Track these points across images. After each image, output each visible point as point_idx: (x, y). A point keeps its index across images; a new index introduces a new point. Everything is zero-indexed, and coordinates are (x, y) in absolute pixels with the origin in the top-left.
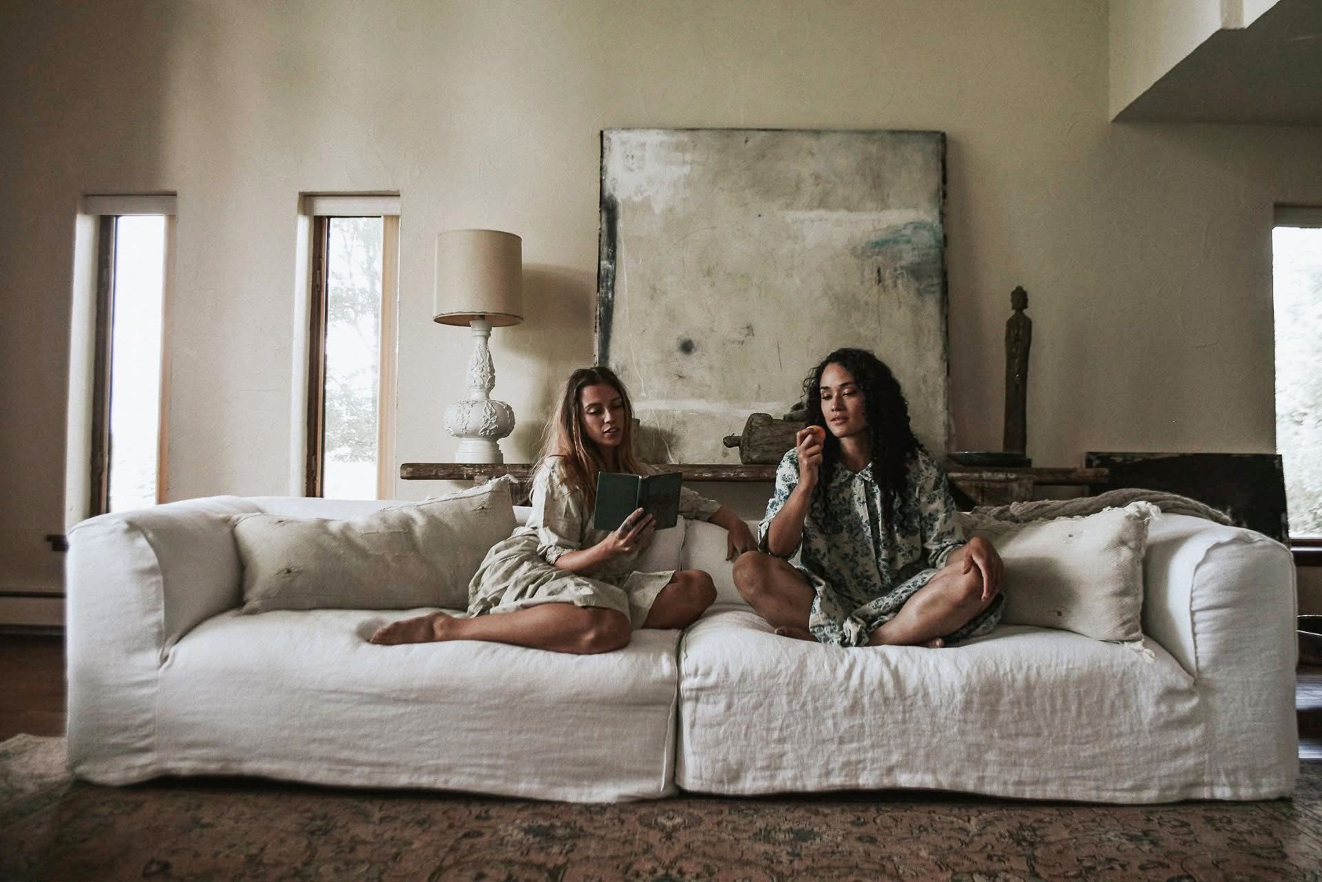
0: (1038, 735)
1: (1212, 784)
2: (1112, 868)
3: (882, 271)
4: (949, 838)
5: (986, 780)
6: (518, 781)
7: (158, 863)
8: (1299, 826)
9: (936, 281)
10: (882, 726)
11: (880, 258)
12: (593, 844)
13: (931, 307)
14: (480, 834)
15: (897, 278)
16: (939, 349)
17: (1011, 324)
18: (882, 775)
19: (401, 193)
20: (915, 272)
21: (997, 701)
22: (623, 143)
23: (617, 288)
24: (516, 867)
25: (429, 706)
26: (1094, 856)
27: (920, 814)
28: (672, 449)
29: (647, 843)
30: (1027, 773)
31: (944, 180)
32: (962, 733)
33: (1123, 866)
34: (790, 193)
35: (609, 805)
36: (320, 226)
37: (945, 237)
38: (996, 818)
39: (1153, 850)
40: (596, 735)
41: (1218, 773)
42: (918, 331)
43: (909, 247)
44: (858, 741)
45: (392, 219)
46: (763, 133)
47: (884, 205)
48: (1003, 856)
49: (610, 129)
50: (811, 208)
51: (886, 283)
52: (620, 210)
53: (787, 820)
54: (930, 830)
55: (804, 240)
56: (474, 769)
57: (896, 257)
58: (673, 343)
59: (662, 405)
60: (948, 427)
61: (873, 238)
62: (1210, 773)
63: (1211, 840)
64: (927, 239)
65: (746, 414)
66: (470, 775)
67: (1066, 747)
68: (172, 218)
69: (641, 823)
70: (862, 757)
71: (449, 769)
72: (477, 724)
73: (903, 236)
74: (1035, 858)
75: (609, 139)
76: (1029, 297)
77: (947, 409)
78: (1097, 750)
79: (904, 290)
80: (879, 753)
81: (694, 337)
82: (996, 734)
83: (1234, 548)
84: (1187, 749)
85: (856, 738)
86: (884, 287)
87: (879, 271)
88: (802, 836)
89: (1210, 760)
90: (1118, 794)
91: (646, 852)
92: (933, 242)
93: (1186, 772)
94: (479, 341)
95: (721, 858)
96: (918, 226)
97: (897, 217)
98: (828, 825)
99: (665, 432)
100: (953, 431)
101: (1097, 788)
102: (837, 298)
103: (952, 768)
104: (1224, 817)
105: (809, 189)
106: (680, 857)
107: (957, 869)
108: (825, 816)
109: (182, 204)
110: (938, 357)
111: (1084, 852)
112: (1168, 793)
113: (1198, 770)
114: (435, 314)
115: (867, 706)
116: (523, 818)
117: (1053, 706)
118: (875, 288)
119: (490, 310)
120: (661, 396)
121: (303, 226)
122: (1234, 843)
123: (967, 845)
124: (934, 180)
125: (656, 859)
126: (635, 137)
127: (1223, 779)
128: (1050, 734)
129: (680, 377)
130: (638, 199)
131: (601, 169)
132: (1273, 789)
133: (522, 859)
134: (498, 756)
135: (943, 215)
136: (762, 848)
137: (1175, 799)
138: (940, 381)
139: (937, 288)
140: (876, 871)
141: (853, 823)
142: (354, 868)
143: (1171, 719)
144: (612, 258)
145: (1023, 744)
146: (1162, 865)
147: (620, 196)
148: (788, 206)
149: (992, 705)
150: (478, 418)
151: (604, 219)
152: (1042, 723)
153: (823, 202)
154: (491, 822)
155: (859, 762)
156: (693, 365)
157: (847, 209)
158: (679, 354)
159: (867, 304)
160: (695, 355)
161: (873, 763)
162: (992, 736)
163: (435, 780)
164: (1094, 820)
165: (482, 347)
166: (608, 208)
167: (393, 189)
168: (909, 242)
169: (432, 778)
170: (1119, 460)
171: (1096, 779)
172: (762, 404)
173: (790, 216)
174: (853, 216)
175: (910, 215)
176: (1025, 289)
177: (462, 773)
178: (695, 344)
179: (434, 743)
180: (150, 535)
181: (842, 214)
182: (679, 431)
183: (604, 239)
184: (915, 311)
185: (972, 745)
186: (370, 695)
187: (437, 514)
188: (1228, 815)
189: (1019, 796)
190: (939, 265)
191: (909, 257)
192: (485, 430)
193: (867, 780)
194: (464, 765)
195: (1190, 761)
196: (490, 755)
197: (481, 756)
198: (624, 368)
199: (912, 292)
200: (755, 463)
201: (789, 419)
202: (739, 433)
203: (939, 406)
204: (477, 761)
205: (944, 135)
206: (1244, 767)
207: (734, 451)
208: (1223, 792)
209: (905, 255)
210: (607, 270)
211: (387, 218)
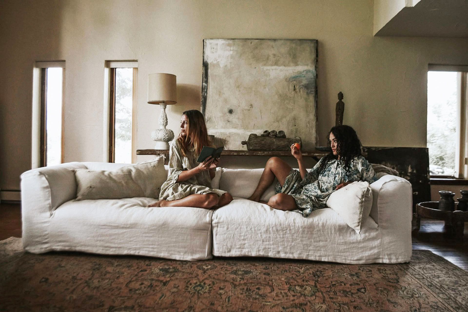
0: (326, 241)
1: (382, 258)
2: (341, 285)
3: (295, 87)
4: (293, 274)
5: (310, 255)
6: (161, 253)
7: (45, 278)
8: (407, 272)
9: (313, 90)
10: (276, 238)
11: (295, 82)
12: (180, 274)
13: (312, 98)
14: (146, 271)
15: (300, 89)
16: (314, 113)
17: (338, 104)
18: (276, 253)
19: (138, 60)
20: (306, 87)
21: (313, 230)
22: (210, 44)
23: (208, 92)
24: (154, 281)
25: (133, 229)
26: (337, 281)
27: (286, 266)
28: (226, 145)
29: (197, 274)
30: (322, 253)
31: (317, 56)
32: (302, 241)
33: (345, 284)
34: (266, 60)
35: (189, 261)
36: (112, 72)
37: (317, 75)
38: (310, 268)
39: (357, 279)
40: (185, 238)
41: (385, 255)
42: (307, 106)
43: (305, 78)
44: (269, 241)
45: (136, 69)
46: (257, 40)
47: (296, 64)
48: (308, 280)
49: (206, 39)
50: (272, 65)
51: (297, 91)
52: (209, 66)
53: (242, 267)
54: (288, 272)
55: (270, 76)
56: (147, 249)
57: (300, 82)
58: (226, 110)
59: (223, 131)
60: (316, 138)
61: (293, 76)
62: (382, 255)
63: (377, 276)
64: (311, 76)
65: (249, 133)
66: (146, 250)
67: (335, 245)
68: (64, 69)
69: (197, 268)
70: (270, 247)
71: (139, 249)
72: (147, 235)
73: (303, 75)
74: (317, 281)
75: (206, 43)
76: (344, 95)
77: (316, 132)
78: (345, 247)
79: (303, 93)
80: (275, 246)
81: (233, 108)
82: (313, 241)
84: (375, 247)
85: (268, 241)
86: (296, 92)
87: (294, 87)
88: (246, 272)
89: (382, 251)
90: (352, 261)
91: (196, 277)
92: (313, 77)
93: (375, 254)
94: (163, 110)
95: (218, 279)
96: (308, 71)
97: (301, 68)
98: (256, 269)
99: (223, 139)
100: (318, 139)
101: (345, 259)
102: (280, 96)
103: (298, 252)
104: (384, 269)
105: (272, 59)
106: (206, 279)
107: (291, 284)
108: (256, 266)
109: (67, 64)
110: (313, 115)
111: (335, 279)
112: (368, 261)
113: (379, 254)
114: (148, 101)
115: (271, 231)
116: (161, 266)
117: (331, 231)
118: (293, 92)
119: (165, 100)
120: (222, 127)
121: (107, 71)
122: (384, 278)
123: (298, 276)
124: (314, 56)
125: (198, 279)
126: (214, 42)
127: (386, 257)
128: (330, 241)
129: (229, 121)
130: (215, 62)
131: (203, 52)
132: (403, 260)
133: (156, 279)
134: (154, 245)
135: (316, 67)
136: (232, 277)
137: (371, 263)
138: (314, 123)
139: (313, 92)
140: (266, 284)
141: (264, 269)
142: (104, 281)
143: (369, 238)
144: (207, 82)
145: (321, 244)
146: (357, 284)
147: (209, 62)
148: (265, 65)
149: (311, 232)
150: (162, 135)
151: (204, 69)
152: (328, 237)
153: (276, 63)
154: (150, 267)
155: (269, 248)
156: (233, 118)
157: (285, 66)
158: (228, 114)
159: (290, 97)
160: (233, 115)
161: (273, 249)
162: (311, 242)
163: (135, 252)
164: (342, 269)
165: (163, 112)
166: (205, 65)
167: (135, 59)
168: (305, 76)
170: (374, 149)
171: (345, 256)
172: (255, 130)
173: (265, 68)
174: (286, 68)
175: (306, 68)
176: (342, 93)
177: (143, 250)
178: (234, 110)
179: (135, 241)
180: (47, 176)
181: (282, 68)
182: (228, 139)
183: (204, 75)
184: (306, 100)
185: (305, 244)
186: (114, 226)
187: (139, 168)
188: (386, 268)
189: (320, 260)
190: (314, 85)
191: (304, 82)
192: (164, 139)
193: (271, 254)
194: (144, 248)
195: (376, 251)
196: (152, 245)
197: (150, 245)
198: (210, 118)
199: (305, 93)
200: (251, 150)
201: (263, 136)
202: (247, 141)
203: (314, 131)
204: (148, 246)
205: (317, 41)
206: (394, 253)
207: (245, 146)
208: (386, 261)
209: (303, 81)
210: (205, 86)
211: (134, 68)
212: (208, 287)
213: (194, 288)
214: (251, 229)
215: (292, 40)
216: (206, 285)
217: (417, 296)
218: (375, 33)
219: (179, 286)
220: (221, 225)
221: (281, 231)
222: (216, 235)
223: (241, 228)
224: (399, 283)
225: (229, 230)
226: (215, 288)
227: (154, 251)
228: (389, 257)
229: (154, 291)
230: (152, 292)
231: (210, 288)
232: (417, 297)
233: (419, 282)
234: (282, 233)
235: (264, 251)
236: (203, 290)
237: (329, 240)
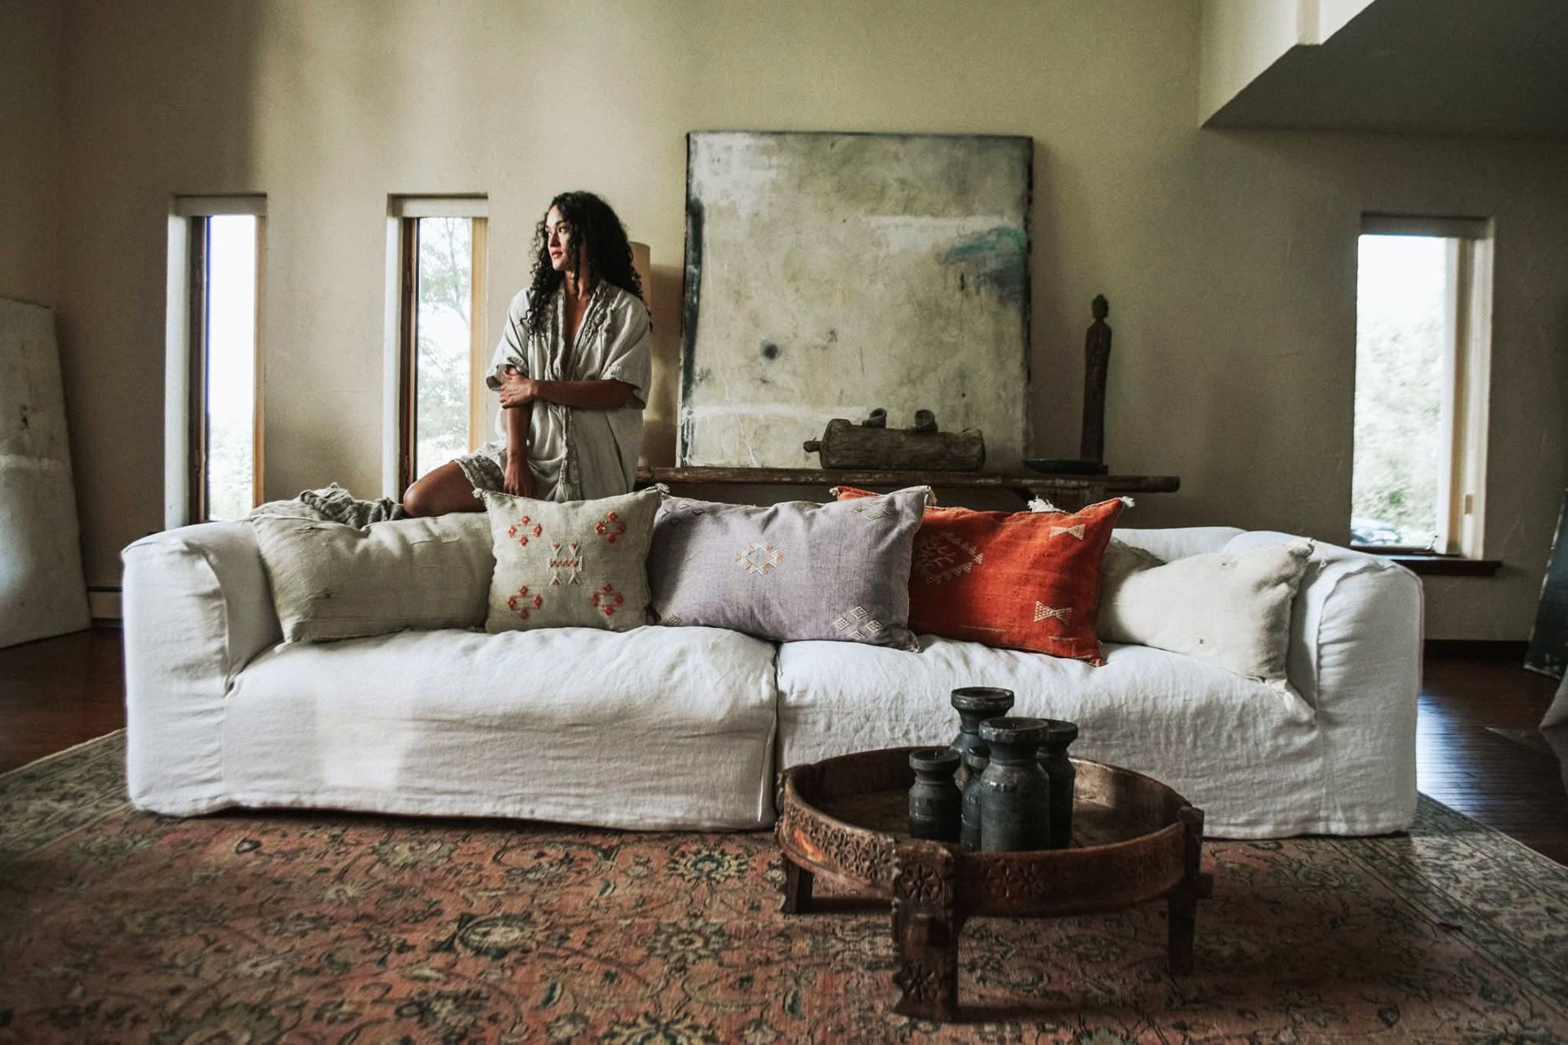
1: (1327, 819)
3: (965, 278)
6: (608, 812)
9: (1019, 287)
11: (963, 264)
13: (1013, 315)
15: (980, 285)
16: (1019, 357)
17: (1092, 332)
19: (488, 195)
20: (998, 279)
21: (1110, 735)
22: (710, 146)
23: (703, 292)
25: (513, 734)
28: (755, 452)
31: (1030, 186)
34: (875, 197)
36: (409, 227)
37: (1029, 244)
40: (690, 762)
41: (1335, 808)
42: (999, 338)
43: (993, 253)
45: (480, 221)
46: (850, 139)
47: (968, 211)
49: (696, 132)
50: (895, 214)
51: (969, 290)
52: (706, 214)
55: (888, 247)
56: (561, 799)
57: (982, 262)
58: (757, 348)
59: (746, 409)
60: (1026, 433)
61: (958, 245)
62: (1327, 808)
64: (1010, 245)
65: (827, 419)
66: (557, 804)
68: (262, 221)
71: (534, 799)
72: (562, 753)
73: (987, 242)
75: (695, 142)
76: (1110, 305)
77: (1027, 415)
78: (1212, 784)
79: (986, 297)
81: (779, 342)
83: (1366, 576)
84: (1305, 783)
86: (967, 295)
87: (962, 278)
89: (1328, 794)
90: (1232, 829)
92: (1017, 249)
93: (1302, 807)
96: (1001, 232)
97: (979, 224)
100: (1032, 436)
102: (920, 305)
105: (894, 191)
109: (272, 205)
110: (1018, 364)
112: (1284, 828)
113: (1314, 804)
117: (1167, 738)
118: (958, 296)
120: (745, 400)
121: (392, 228)
124: (1020, 187)
126: (721, 140)
127: (1340, 815)
128: (1163, 767)
129: (764, 382)
130: (724, 203)
131: (688, 172)
132: (1389, 824)
134: (586, 785)
135: (1027, 222)
137: (1292, 834)
138: (1020, 388)
139: (1019, 296)
143: (1288, 751)
144: (698, 262)
147: (706, 200)
148: (873, 211)
149: (1103, 740)
151: (690, 223)
152: (1155, 756)
153: (907, 208)
156: (775, 370)
157: (932, 215)
158: (763, 360)
159: (949, 310)
160: (779, 360)
163: (521, 810)
166: (694, 212)
167: (482, 191)
168: (992, 248)
169: (518, 807)
172: (844, 409)
173: (875, 221)
174: (938, 222)
175: (995, 222)
176: (1106, 298)
177: (549, 803)
178: (779, 349)
179: (518, 771)
180: (212, 557)
181: (926, 220)
182: (762, 434)
183: (690, 243)
184: (996, 316)
190: (1021, 272)
191: (992, 265)
194: (551, 795)
195: (1307, 795)
196: (578, 785)
197: (569, 785)
198: (709, 372)
199: (995, 299)
200: (832, 467)
201: (867, 425)
202: (820, 438)
203: (1019, 412)
204: (565, 791)
205: (1030, 140)
206: (1362, 803)
207: (815, 456)
208: (1339, 827)
209: (988, 262)
210: (694, 275)
211: (475, 219)
214: (907, 733)
215: (955, 139)
218: (1203, 118)
220: (806, 715)
223: (872, 729)
225: (833, 730)
227: (586, 808)
228: (1349, 814)
237: (1159, 765)
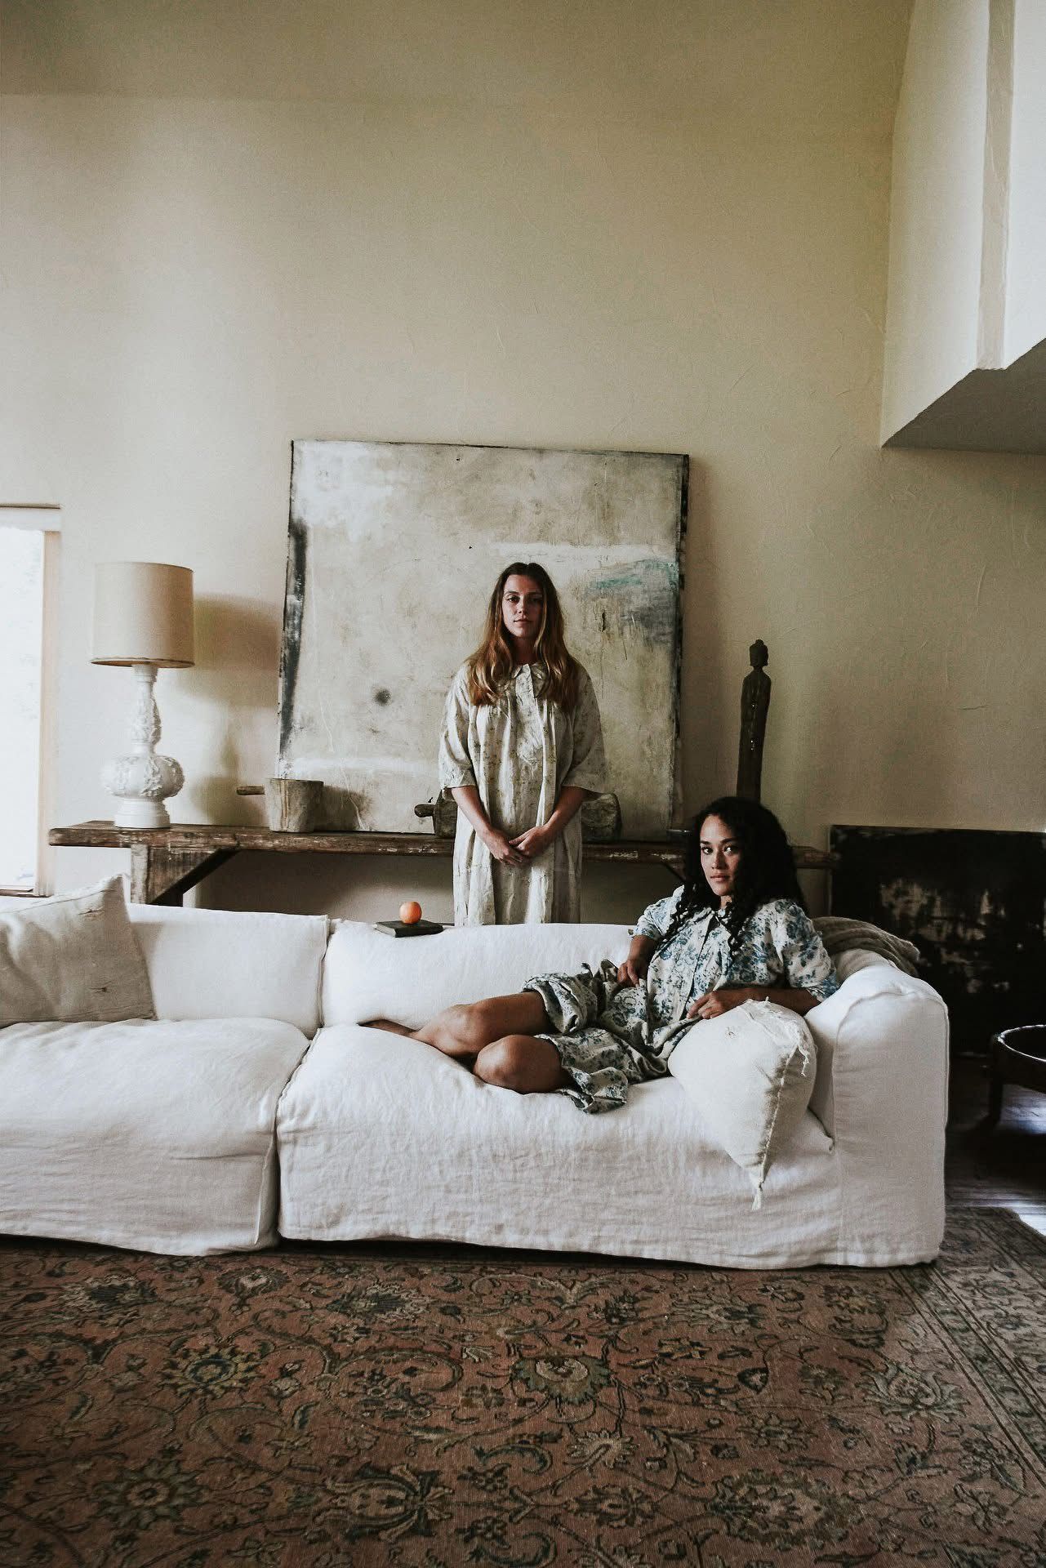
0: (659, 1193)
1: (845, 1250)
2: (690, 1357)
3: (607, 617)
4: (538, 1311)
5: (602, 1240)
6: (101, 1228)
8: (918, 1302)
9: (668, 629)
10: (492, 1181)
11: (605, 601)
12: (157, 1312)
13: (661, 659)
14: (43, 1297)
15: (625, 624)
16: (667, 709)
17: (749, 682)
18: (490, 1232)
19: (61, 506)
20: (645, 618)
21: (615, 1157)
22: (316, 457)
23: (305, 626)
24: (63, 1343)
26: (678, 1340)
27: (522, 1278)
28: (362, 813)
29: (214, 1310)
30: (646, 1231)
31: (684, 510)
32: (576, 1191)
33: (701, 1353)
34: (508, 522)
35: (197, 1258)
37: (682, 577)
38: (602, 1285)
39: (747, 1332)
41: (853, 1239)
42: (644, 687)
43: (639, 589)
44: (466, 1191)
45: (51, 535)
46: (479, 450)
47: (613, 539)
48: (583, 1338)
49: (302, 439)
50: (528, 540)
51: (611, 629)
52: (311, 537)
53: (374, 1280)
54: (524, 1300)
56: (53, 1215)
57: (623, 600)
58: (368, 694)
59: (352, 763)
60: (673, 795)
61: (599, 578)
62: (844, 1239)
63: (817, 1317)
64: (662, 580)
66: (49, 1220)
67: (689, 1207)
69: (220, 1284)
70: (470, 1210)
71: (27, 1214)
72: (55, 1168)
73: (633, 575)
74: (613, 1340)
75: (300, 452)
77: (674, 776)
78: (723, 1214)
79: (631, 639)
80: (487, 1208)
81: (391, 687)
82: (613, 1192)
83: (882, 1002)
84: (821, 1214)
85: (463, 1189)
86: (609, 636)
87: (604, 616)
88: (385, 1303)
89: (844, 1225)
90: (744, 1259)
91: (208, 1323)
92: (667, 584)
93: (817, 1238)
94: (144, 688)
95: (284, 1335)
96: (650, 565)
97: (628, 553)
98: (419, 1291)
99: (355, 794)
100: (681, 801)
101: (721, 1253)
103: (565, 1229)
104: (848, 1288)
105: (528, 516)
106: (242, 1332)
107: (526, 1353)
108: (422, 1277)
110: (666, 716)
111: (673, 1332)
112: (799, 1259)
113: (833, 1234)
114: (92, 657)
115: (475, 1159)
116: (95, 1276)
117: (676, 1162)
118: (599, 637)
119: (151, 655)
120: (352, 753)
122: (838, 1327)
123: (553, 1320)
124: (672, 511)
125: (216, 1333)
126: (329, 449)
127: (858, 1245)
128: (673, 1191)
129: (374, 732)
130: (331, 524)
131: (292, 486)
132: (912, 1255)
133: (73, 1332)
134: (79, 1201)
135: (680, 552)
136: (333, 1321)
137: (805, 1264)
138: (667, 744)
139: (669, 638)
140: (439, 1355)
141: (447, 1289)
144: (300, 592)
145: (642, 1201)
146: (746, 1353)
147: (311, 520)
148: (503, 538)
149: (608, 1162)
150: (141, 776)
151: (291, 547)
152: (663, 1180)
153: (543, 534)
154: (60, 1281)
155: (467, 1215)
156: (388, 719)
157: (572, 543)
158: (374, 706)
159: (588, 653)
160: (392, 706)
161: (481, 1218)
162: (609, 1195)
163: (13, 1227)
164: (705, 1289)
165: (147, 694)
166: (298, 534)
167: (51, 502)
168: (639, 582)
169: (10, 1224)
170: (868, 834)
171: (720, 1244)
173: (506, 548)
174: (580, 551)
175: (644, 552)
176: (765, 644)
177: (41, 1219)
178: (392, 694)
179: (10, 1188)
181: (563, 549)
182: (371, 793)
183: (292, 569)
184: (643, 663)
185: (587, 1204)
187: (37, 920)
188: (851, 1285)
189: (637, 1255)
190: (672, 611)
191: (639, 602)
192: (146, 791)
193: (475, 1235)
195: (822, 1226)
196: (72, 1200)
197: (62, 1201)
198: (311, 720)
199: (640, 642)
200: (445, 836)
202: (434, 802)
203: (665, 773)
204: (59, 1207)
205: (686, 457)
206: (882, 1234)
207: (429, 820)
208: (857, 1259)
209: (634, 598)
210: (295, 607)
211: (47, 533)
212: (242, 1367)
213: (194, 1371)
214: (408, 1147)
215: (600, 454)
216: (237, 1359)
217: (930, 1401)
218: (885, 436)
219: (143, 1364)
220: (306, 1138)
221: (507, 1160)
222: (291, 1170)
223: (373, 1145)
224: (882, 1350)
225: (334, 1151)
226: (263, 1371)
227: (78, 1223)
228: (867, 1245)
229: (56, 1382)
230: (47, 1386)
231: (249, 1370)
232: (928, 1408)
233: (948, 1342)
234: (511, 1167)
235: (450, 1223)
236: (224, 1377)
237: (668, 1189)
